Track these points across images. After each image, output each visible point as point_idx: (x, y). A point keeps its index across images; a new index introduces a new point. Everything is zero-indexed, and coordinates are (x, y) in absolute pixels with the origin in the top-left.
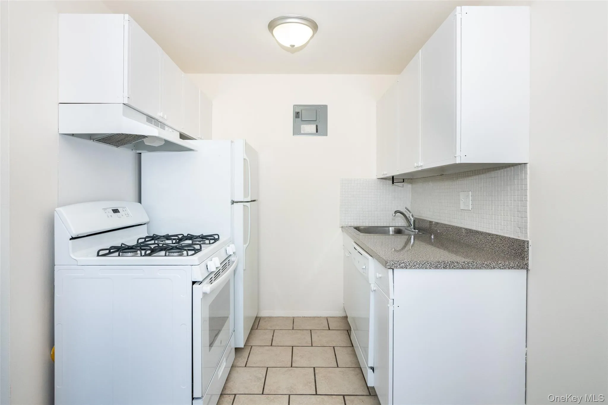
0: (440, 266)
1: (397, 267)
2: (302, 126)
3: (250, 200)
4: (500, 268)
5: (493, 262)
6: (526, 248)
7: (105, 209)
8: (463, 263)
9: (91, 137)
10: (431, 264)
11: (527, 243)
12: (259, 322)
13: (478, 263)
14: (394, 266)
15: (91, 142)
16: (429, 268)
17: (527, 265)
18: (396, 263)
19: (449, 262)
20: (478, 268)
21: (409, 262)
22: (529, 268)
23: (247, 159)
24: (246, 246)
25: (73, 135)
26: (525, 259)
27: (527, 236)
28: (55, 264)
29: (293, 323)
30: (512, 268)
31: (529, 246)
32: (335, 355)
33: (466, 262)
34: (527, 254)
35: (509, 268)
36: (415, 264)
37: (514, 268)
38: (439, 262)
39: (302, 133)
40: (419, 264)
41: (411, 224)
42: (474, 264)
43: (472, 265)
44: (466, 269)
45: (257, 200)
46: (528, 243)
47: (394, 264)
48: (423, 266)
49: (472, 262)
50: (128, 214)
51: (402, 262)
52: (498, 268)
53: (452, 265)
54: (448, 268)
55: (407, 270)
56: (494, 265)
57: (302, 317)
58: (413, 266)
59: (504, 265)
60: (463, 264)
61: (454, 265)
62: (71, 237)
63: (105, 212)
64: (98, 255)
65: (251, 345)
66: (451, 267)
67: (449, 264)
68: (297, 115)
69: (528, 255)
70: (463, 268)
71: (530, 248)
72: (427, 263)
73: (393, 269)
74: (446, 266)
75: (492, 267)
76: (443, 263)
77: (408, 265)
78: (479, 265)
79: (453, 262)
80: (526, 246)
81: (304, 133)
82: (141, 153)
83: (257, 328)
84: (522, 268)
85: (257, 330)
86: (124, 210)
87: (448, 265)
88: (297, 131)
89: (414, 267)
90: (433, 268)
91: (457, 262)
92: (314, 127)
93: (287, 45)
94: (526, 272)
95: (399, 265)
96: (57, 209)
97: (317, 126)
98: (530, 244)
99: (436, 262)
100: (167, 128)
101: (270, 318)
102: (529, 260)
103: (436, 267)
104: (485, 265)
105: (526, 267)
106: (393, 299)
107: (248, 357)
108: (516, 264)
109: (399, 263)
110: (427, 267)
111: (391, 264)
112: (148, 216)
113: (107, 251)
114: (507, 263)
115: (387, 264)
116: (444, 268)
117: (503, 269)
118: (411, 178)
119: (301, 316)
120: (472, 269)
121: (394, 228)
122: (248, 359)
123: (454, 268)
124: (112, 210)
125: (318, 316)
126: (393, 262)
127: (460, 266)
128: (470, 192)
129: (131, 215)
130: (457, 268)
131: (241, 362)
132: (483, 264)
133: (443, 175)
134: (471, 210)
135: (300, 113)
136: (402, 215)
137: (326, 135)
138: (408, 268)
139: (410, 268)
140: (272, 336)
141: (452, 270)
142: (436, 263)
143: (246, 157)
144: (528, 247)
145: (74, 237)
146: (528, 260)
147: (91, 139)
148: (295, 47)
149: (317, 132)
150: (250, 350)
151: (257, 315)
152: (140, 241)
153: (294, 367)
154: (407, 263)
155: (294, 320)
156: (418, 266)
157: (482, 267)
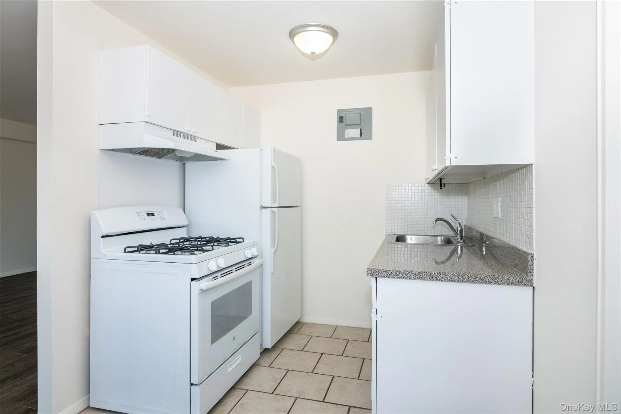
0: (425, 276)
1: (379, 275)
2: (346, 131)
3: (277, 206)
4: (497, 283)
5: (488, 276)
6: (530, 262)
7: (138, 213)
8: (452, 274)
9: (131, 151)
10: (415, 275)
11: (531, 256)
12: (301, 327)
13: (469, 276)
14: (375, 274)
15: (131, 155)
16: (413, 278)
17: (532, 281)
18: (378, 271)
19: (436, 273)
20: (470, 282)
21: (392, 271)
22: (534, 285)
23: (275, 166)
24: (273, 250)
25: (113, 150)
26: (529, 275)
27: (532, 248)
28: (91, 257)
29: (334, 331)
30: (512, 284)
31: (534, 259)
32: (362, 367)
33: (456, 275)
34: (531, 269)
35: (508, 284)
36: (398, 273)
37: (515, 284)
38: (424, 273)
39: (346, 137)
40: (402, 273)
41: (457, 234)
42: (465, 277)
43: (462, 278)
44: (455, 281)
45: (300, 206)
46: (533, 256)
47: (375, 272)
48: (407, 276)
49: (462, 274)
50: (163, 218)
51: (384, 271)
52: (494, 282)
53: (440, 277)
54: (435, 280)
55: (389, 279)
56: (490, 279)
57: (346, 326)
58: (395, 276)
59: (502, 279)
60: (452, 276)
61: (442, 277)
62: (102, 236)
63: (139, 215)
64: (125, 252)
65: (283, 348)
66: (438, 279)
67: (436, 275)
68: (341, 119)
69: (533, 270)
70: (452, 281)
71: (535, 262)
72: (411, 273)
73: (376, 278)
74: (432, 278)
75: (487, 281)
76: (429, 274)
77: (390, 274)
78: (471, 278)
79: (441, 274)
80: (530, 259)
81: (348, 137)
82: (185, 163)
83: (296, 333)
84: (525, 285)
85: (295, 335)
86: (160, 214)
87: (434, 277)
88: (341, 137)
89: (397, 277)
90: (418, 278)
91: (445, 274)
92: (358, 131)
93: (308, 52)
94: (532, 290)
95: (381, 273)
96: (93, 212)
97: (361, 130)
98: (535, 257)
99: (422, 272)
100: (198, 140)
101: (314, 324)
102: (534, 275)
103: (421, 278)
104: (478, 278)
105: (529, 283)
106: (376, 309)
107: (275, 359)
108: (517, 279)
109: (381, 271)
110: (411, 278)
111: (373, 272)
112: (188, 219)
113: (136, 249)
114: (506, 278)
115: (368, 272)
116: (430, 279)
117: (500, 284)
118: (467, 182)
119: (344, 325)
120: (463, 282)
121: (444, 238)
122: (274, 360)
123: (442, 280)
124: (147, 213)
125: (363, 327)
126: (374, 270)
127: (449, 278)
128: (500, 197)
129: (167, 218)
130: (445, 280)
131: (266, 361)
132: (476, 277)
133: (485, 178)
134: (500, 218)
135: (344, 118)
136: (446, 224)
137: (371, 139)
138: (390, 277)
139: (393, 277)
140: (307, 342)
141: (439, 282)
142: (421, 274)
143: (274, 164)
144: (532, 261)
145: (104, 235)
146: (532, 276)
147: (131, 153)
148: (315, 54)
149: (361, 135)
150: (280, 353)
151: (299, 319)
152: (173, 242)
153: (314, 373)
154: (389, 271)
155: (336, 328)
156: (401, 276)
157: (475, 280)
